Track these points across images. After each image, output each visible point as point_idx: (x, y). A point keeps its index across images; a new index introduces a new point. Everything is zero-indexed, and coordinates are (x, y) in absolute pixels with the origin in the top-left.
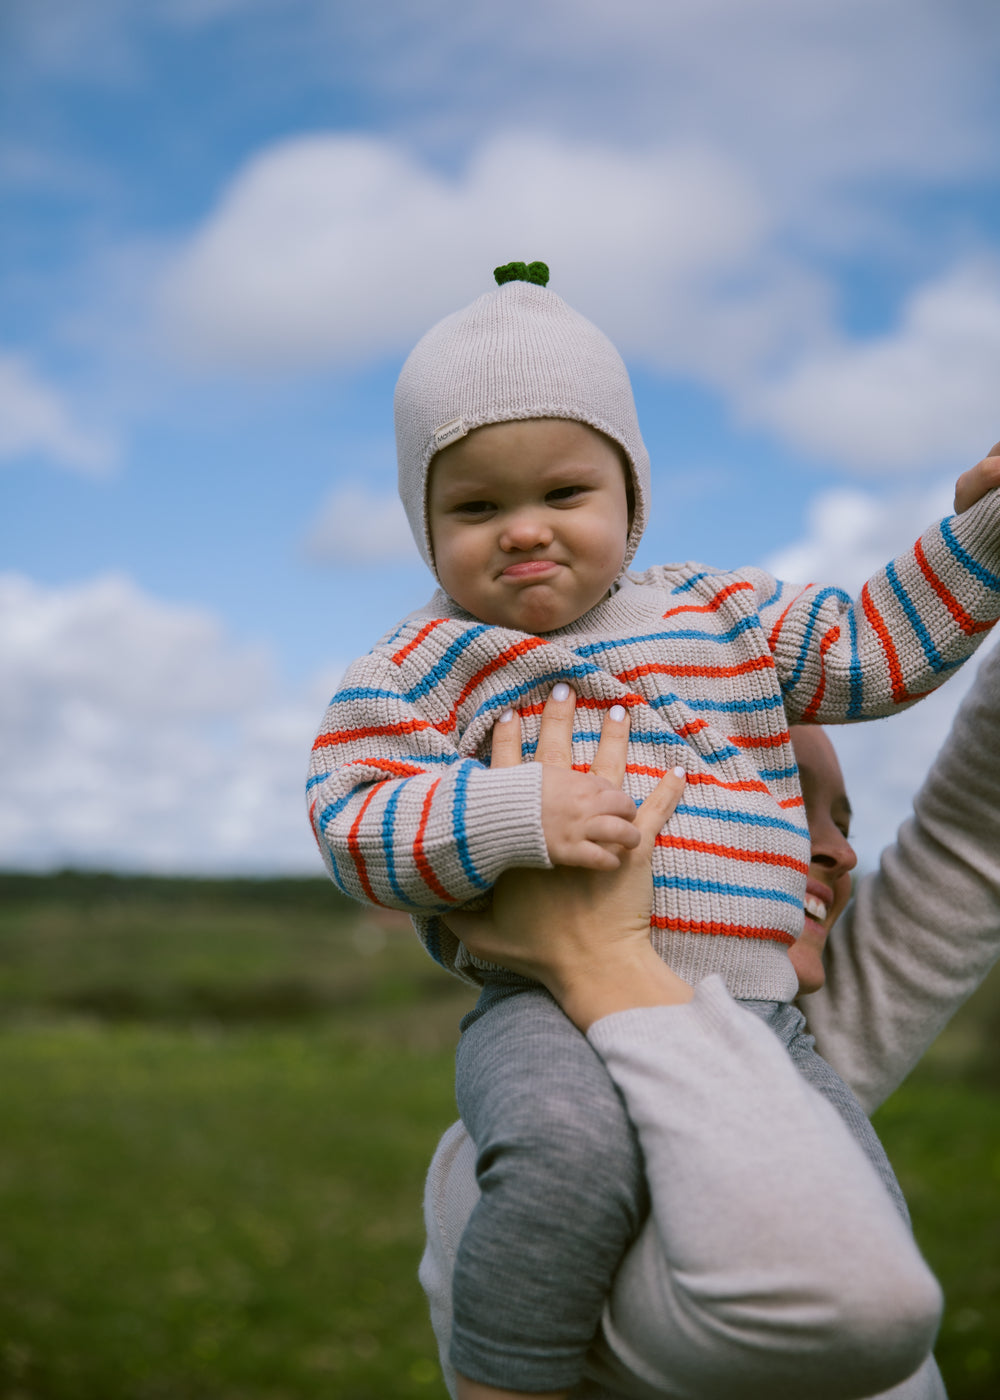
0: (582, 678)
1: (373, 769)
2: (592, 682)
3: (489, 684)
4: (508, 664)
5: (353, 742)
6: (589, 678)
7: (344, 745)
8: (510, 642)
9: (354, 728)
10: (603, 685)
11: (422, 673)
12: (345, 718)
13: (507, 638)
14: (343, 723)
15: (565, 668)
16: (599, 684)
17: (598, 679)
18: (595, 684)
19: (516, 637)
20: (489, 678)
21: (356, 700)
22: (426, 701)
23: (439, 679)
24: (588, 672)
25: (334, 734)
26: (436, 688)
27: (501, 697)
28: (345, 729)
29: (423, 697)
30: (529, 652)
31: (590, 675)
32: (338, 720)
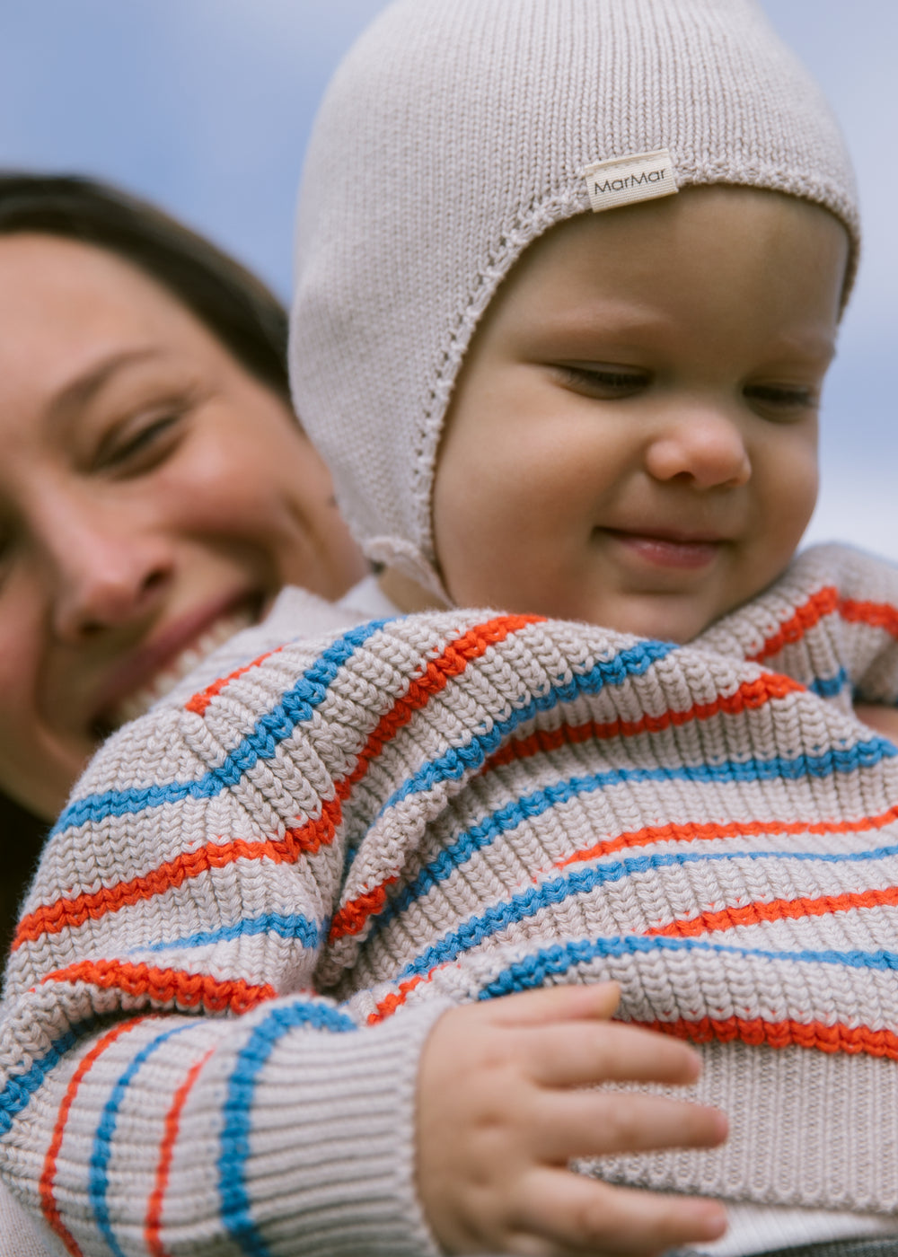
0: (643, 674)
1: (81, 986)
2: (666, 677)
3: (426, 727)
4: (449, 684)
5: (94, 922)
6: (658, 672)
7: (75, 930)
8: (442, 635)
9: (96, 887)
10: (689, 678)
11: (255, 712)
12: (79, 864)
13: (436, 630)
14: (73, 877)
15: (580, 670)
16: (682, 680)
17: (678, 672)
18: (675, 682)
19: (454, 623)
20: (425, 712)
21: (105, 821)
22: (268, 774)
23: (296, 723)
24: (653, 660)
25: (51, 907)
26: (287, 742)
27: (443, 763)
28: (77, 890)
29: (260, 764)
30: (490, 651)
31: (660, 664)
32: (61, 872)
